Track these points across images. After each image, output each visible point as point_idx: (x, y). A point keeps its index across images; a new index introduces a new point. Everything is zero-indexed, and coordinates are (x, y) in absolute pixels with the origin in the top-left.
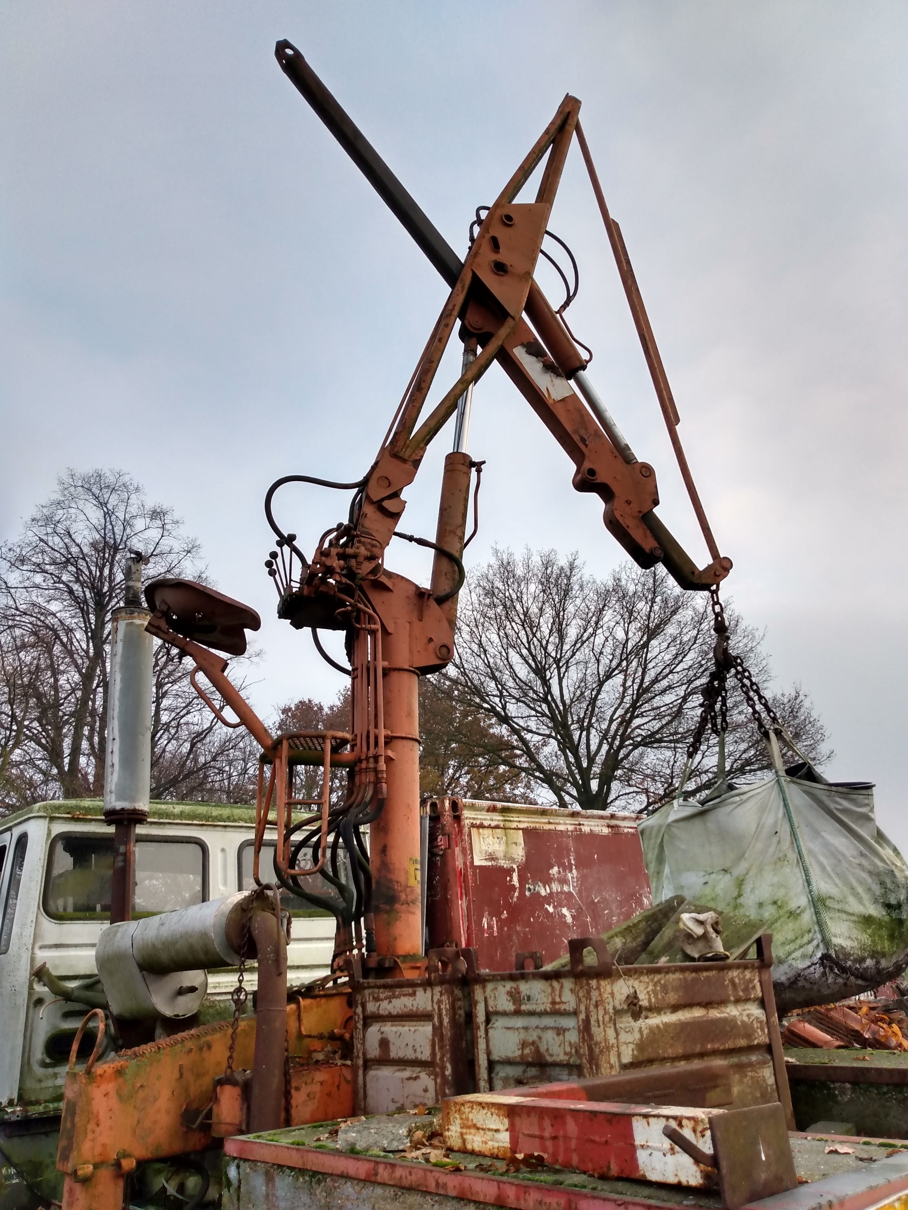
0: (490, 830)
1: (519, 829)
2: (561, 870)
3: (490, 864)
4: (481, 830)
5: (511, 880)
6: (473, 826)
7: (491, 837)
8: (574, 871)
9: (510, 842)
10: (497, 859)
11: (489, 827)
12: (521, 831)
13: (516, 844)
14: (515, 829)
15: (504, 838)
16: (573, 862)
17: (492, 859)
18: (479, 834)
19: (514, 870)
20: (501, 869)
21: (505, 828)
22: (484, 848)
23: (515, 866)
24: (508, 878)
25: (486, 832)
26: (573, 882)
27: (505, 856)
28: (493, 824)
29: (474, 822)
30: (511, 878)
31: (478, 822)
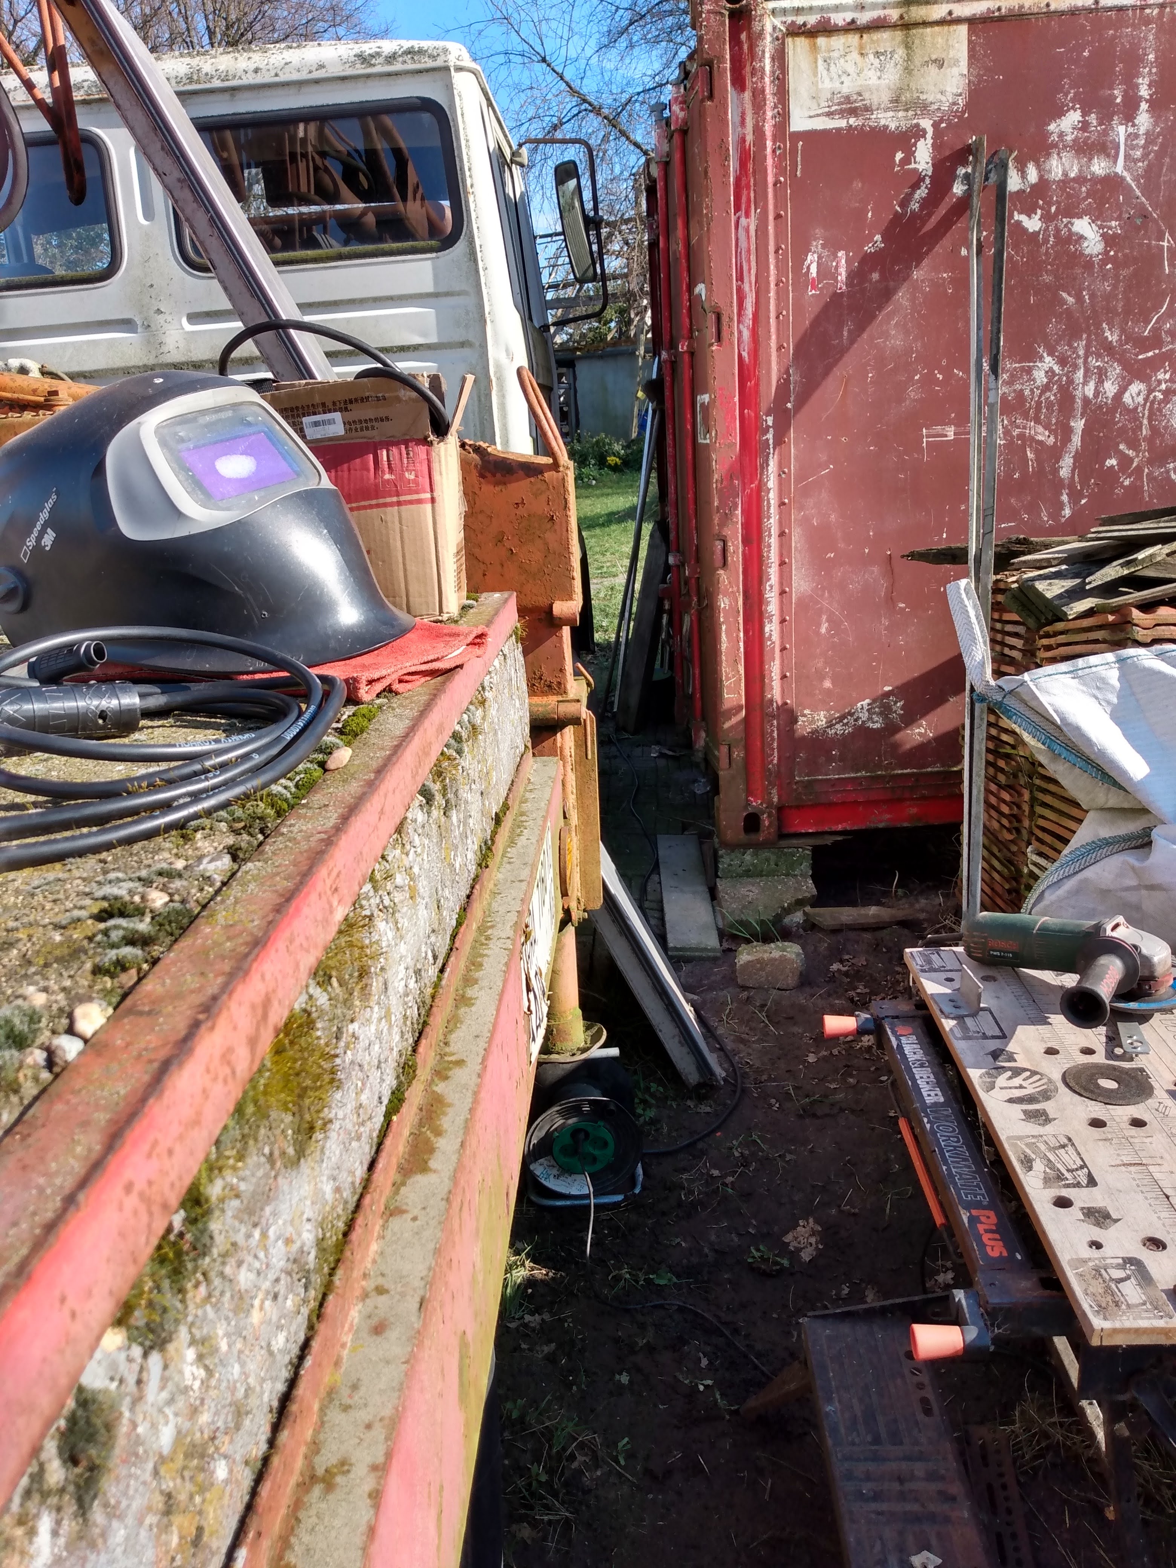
0: (853, 39)
1: (958, 21)
2: (1093, 118)
3: (842, 123)
4: (821, 41)
5: (906, 161)
6: (795, 31)
7: (855, 55)
8: (1144, 119)
9: (918, 60)
10: (868, 109)
11: (852, 27)
12: (963, 29)
13: (940, 63)
14: (941, 22)
15: (901, 52)
16: (1144, 92)
17: (853, 112)
18: (814, 49)
19: (922, 134)
20: (880, 134)
21: (906, 26)
22: (827, 85)
23: (926, 124)
24: (899, 156)
25: (838, 42)
26: (1130, 147)
27: (896, 101)
28: (864, 18)
29: (800, 20)
30: (910, 156)
31: (812, 20)
